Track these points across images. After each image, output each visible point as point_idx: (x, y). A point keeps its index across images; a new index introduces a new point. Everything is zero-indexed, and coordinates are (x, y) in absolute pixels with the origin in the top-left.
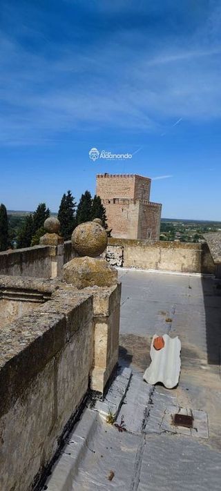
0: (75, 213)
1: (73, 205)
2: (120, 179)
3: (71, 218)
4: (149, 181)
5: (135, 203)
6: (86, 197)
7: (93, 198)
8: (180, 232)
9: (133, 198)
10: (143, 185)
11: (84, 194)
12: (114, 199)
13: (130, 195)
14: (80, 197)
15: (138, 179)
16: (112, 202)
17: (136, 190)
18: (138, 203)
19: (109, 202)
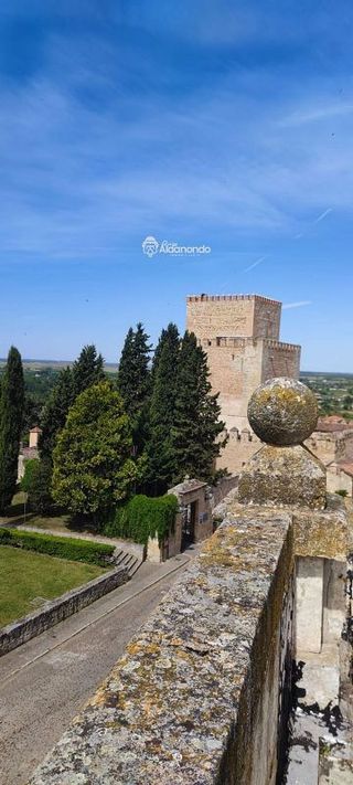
0: (150, 364)
1: (147, 350)
2: (227, 304)
3: (144, 372)
4: (277, 306)
5: (255, 345)
6: (170, 334)
7: (181, 336)
8: (320, 392)
9: (250, 335)
10: (267, 313)
11: (166, 329)
12: (219, 339)
13: (247, 331)
14: (160, 334)
15: (261, 302)
16: (214, 343)
17: (256, 322)
18: (260, 343)
19: (210, 344)
